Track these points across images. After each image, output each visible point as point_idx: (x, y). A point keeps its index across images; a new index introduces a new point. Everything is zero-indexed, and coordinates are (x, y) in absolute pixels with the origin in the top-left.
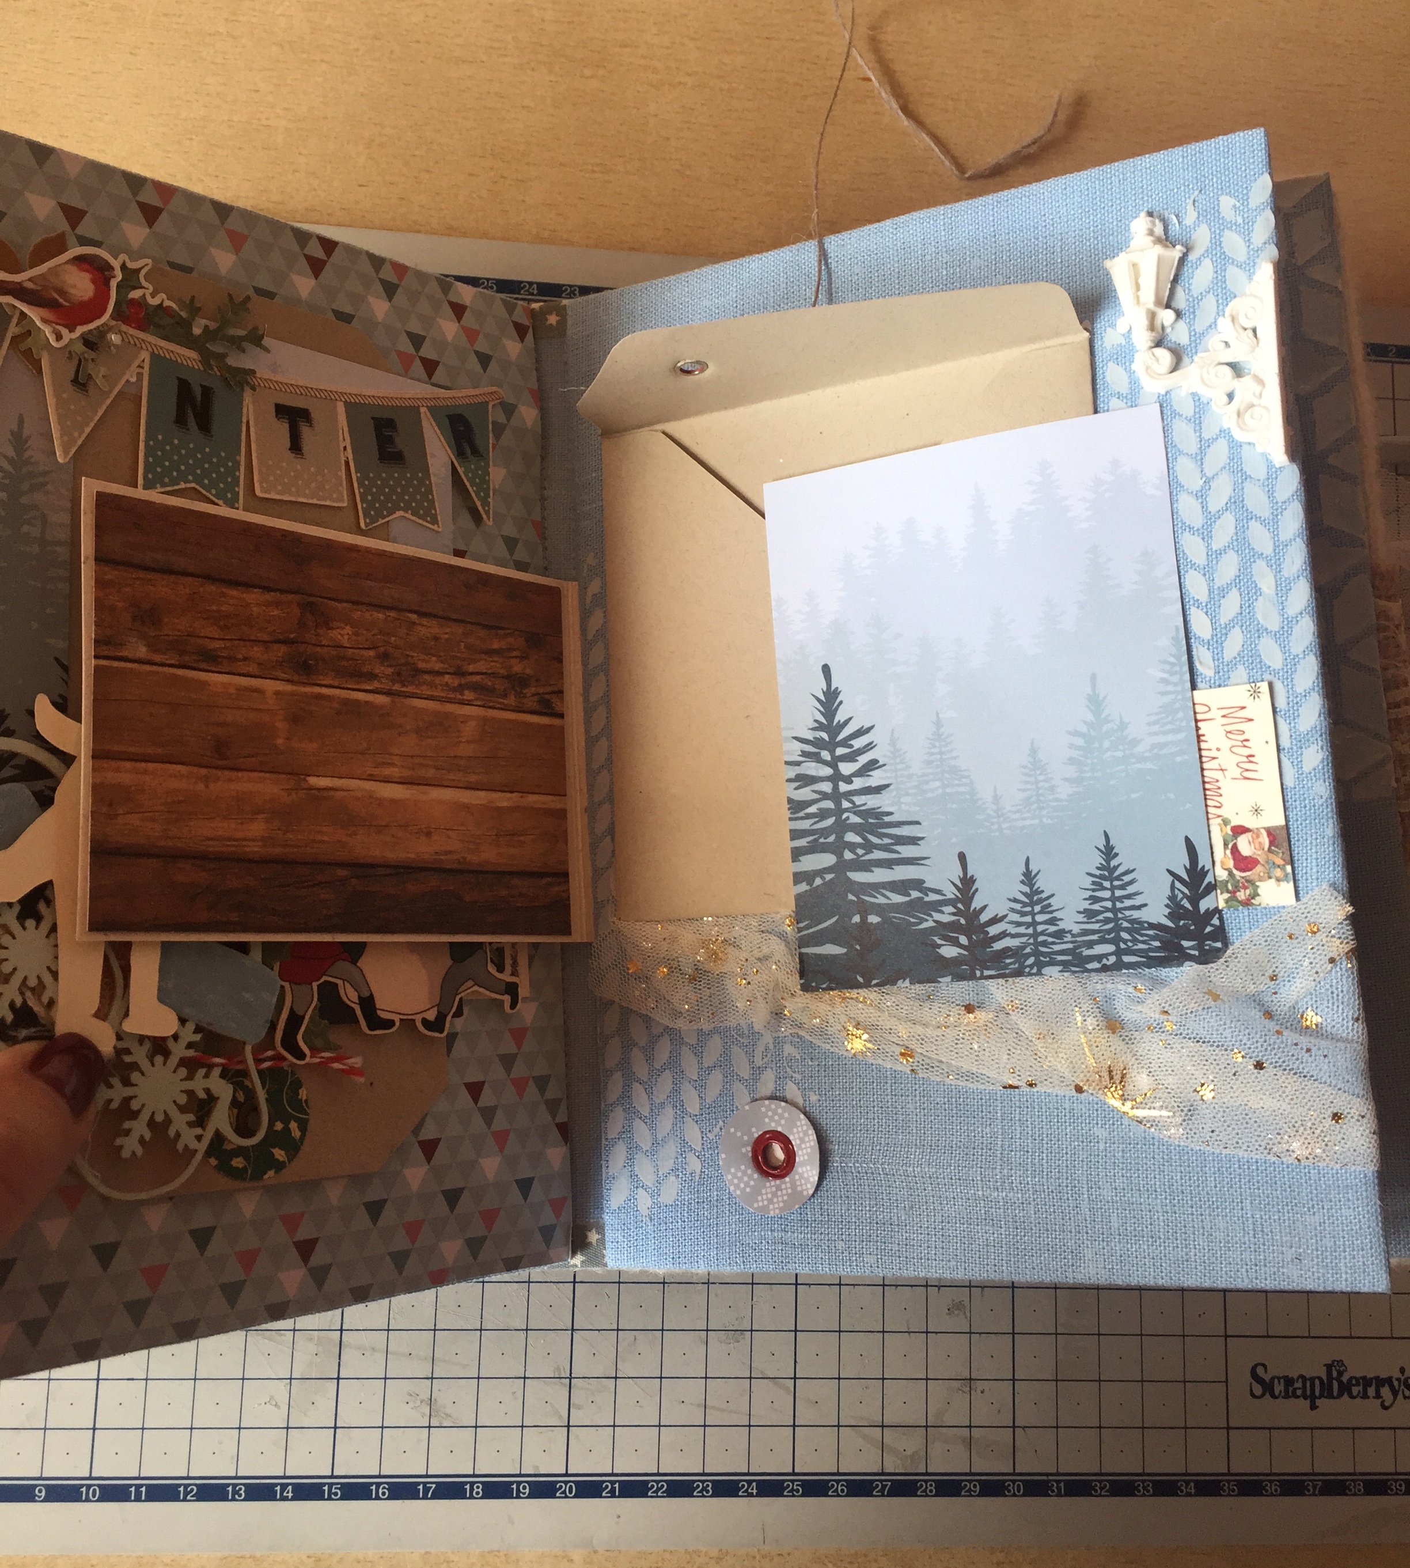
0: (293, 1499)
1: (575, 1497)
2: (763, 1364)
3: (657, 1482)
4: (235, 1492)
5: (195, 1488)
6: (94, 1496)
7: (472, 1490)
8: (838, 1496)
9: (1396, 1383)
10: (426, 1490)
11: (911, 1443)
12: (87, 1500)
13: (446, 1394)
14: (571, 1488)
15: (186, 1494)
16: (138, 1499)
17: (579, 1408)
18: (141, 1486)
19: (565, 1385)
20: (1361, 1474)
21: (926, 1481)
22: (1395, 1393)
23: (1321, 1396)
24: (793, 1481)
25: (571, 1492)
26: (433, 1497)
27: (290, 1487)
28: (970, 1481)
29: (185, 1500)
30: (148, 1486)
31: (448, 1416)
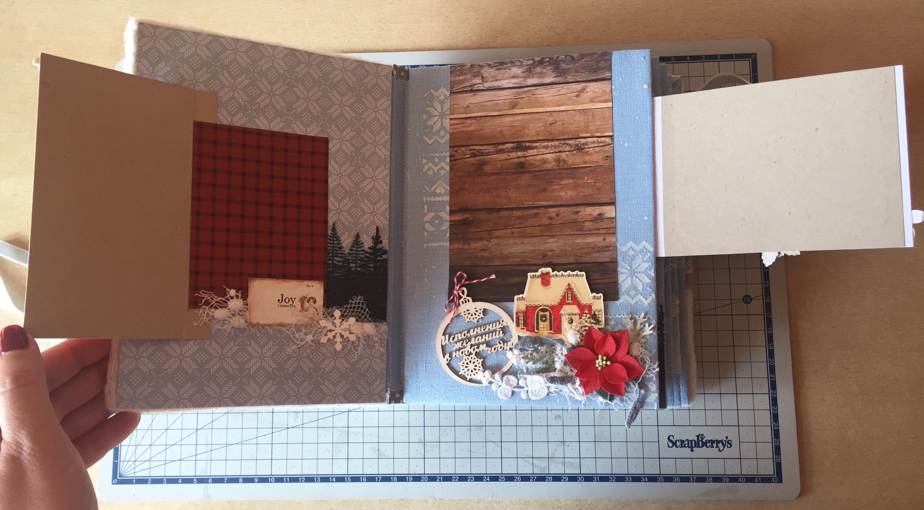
0: (336, 482)
1: (428, 481)
2: (490, 437)
3: (455, 476)
4: (317, 480)
5: (304, 478)
6: (273, 481)
7: (393, 479)
8: (518, 481)
9: (724, 442)
10: (378, 479)
11: (543, 464)
12: (271, 482)
13: (383, 447)
14: (426, 478)
15: (302, 480)
16: (287, 482)
17: (428, 452)
18: (287, 478)
19: (422, 445)
20: (711, 475)
21: (549, 476)
22: (724, 446)
23: (695, 446)
24: (502, 476)
25: (426, 480)
26: (381, 481)
27: (334, 478)
28: (565, 476)
29: (301, 482)
30: (289, 477)
31: (384, 455)
